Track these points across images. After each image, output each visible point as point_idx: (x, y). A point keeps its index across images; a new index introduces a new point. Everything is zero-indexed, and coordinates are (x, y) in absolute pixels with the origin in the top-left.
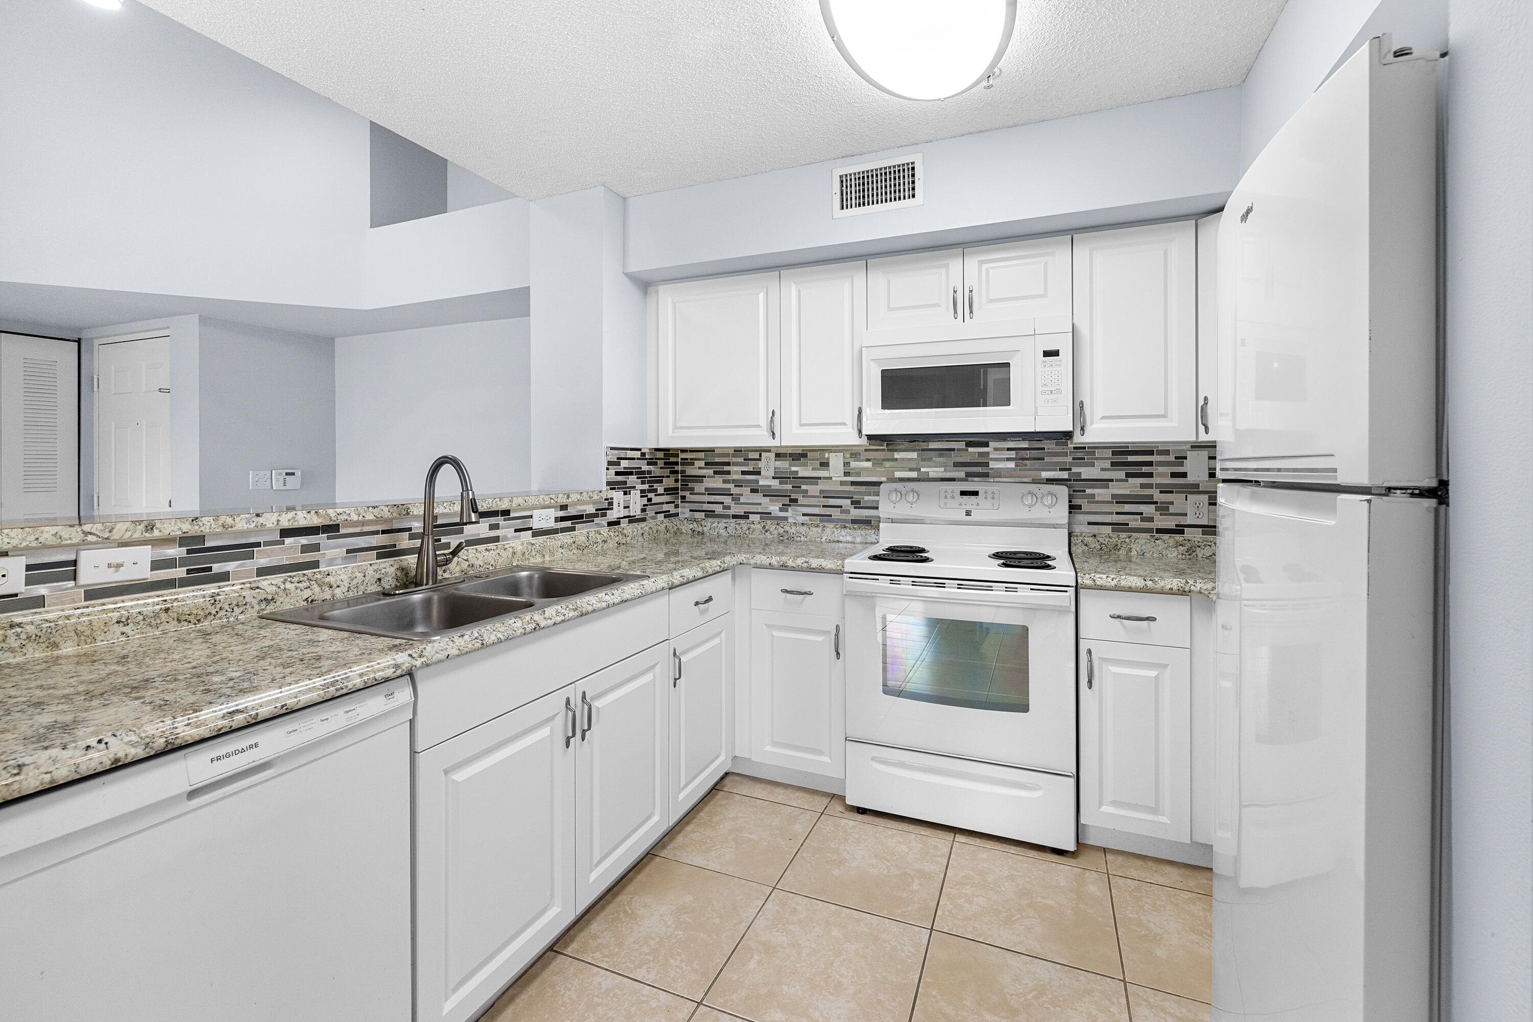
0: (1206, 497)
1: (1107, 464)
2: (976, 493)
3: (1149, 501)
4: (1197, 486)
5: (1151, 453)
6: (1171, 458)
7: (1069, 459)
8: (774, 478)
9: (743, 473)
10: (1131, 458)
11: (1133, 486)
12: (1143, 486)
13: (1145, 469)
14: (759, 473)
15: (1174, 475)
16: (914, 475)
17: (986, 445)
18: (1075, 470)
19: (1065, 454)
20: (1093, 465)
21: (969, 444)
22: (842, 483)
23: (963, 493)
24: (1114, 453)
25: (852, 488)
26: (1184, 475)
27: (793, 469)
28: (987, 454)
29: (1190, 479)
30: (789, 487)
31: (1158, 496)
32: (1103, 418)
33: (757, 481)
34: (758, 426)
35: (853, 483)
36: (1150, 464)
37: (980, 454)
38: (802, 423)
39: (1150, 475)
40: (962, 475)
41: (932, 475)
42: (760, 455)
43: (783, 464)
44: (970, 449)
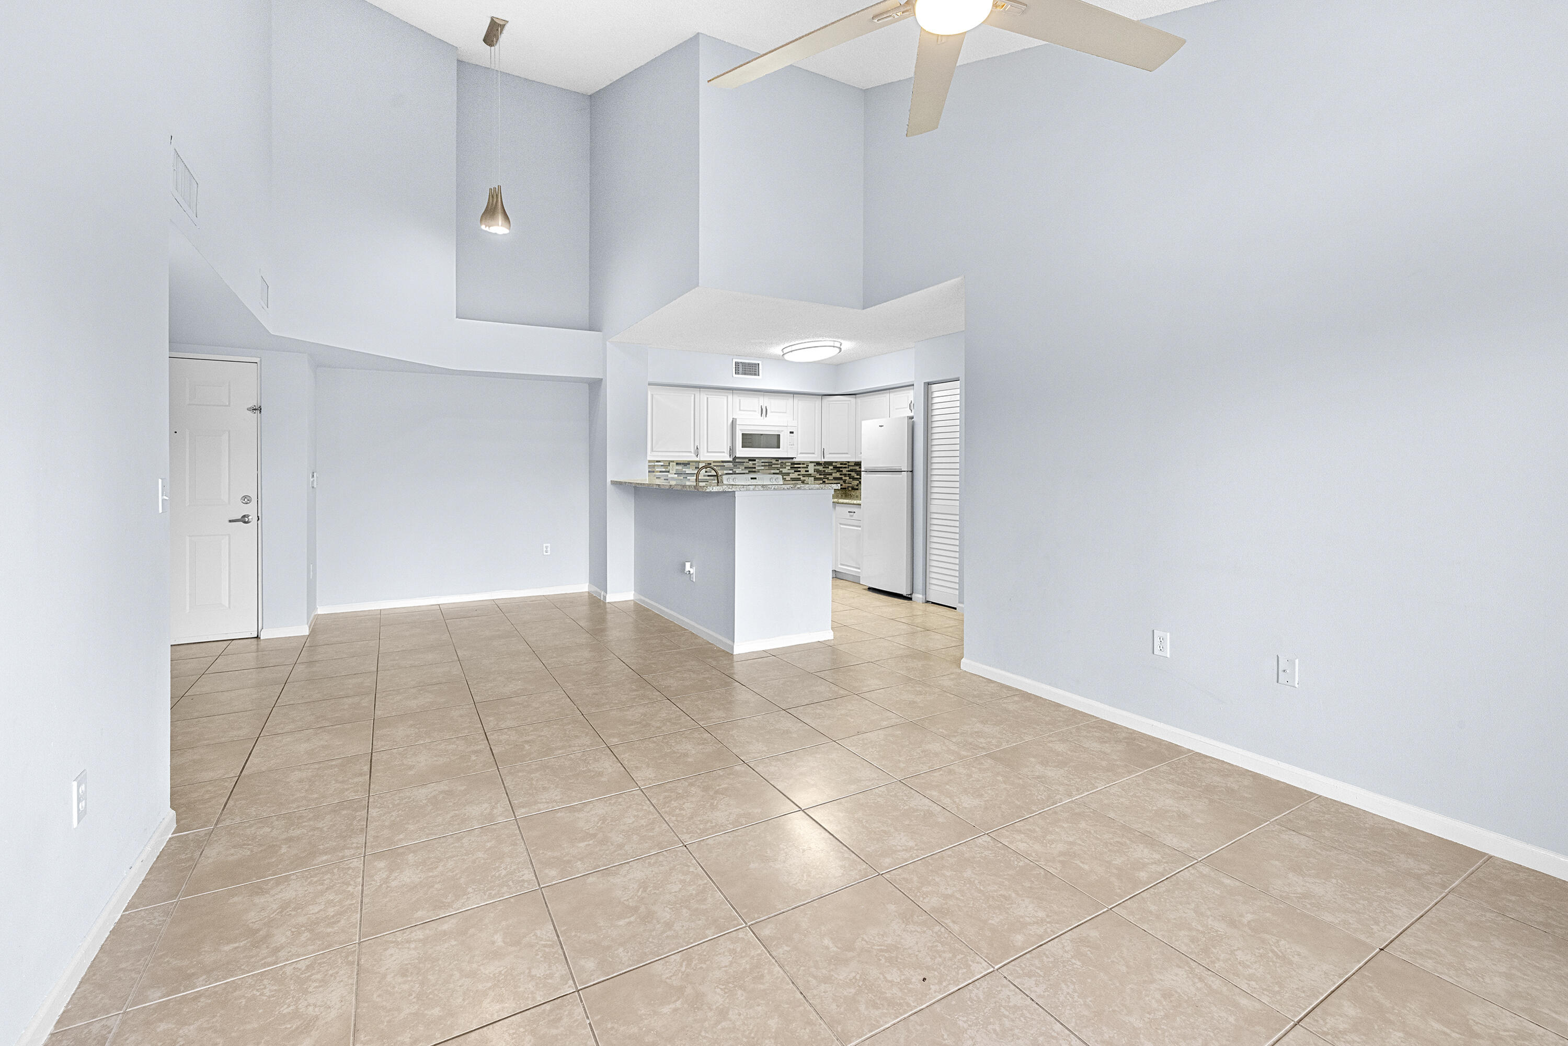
0: (813, 478)
1: (789, 468)
2: (756, 478)
3: (799, 479)
4: (811, 475)
5: (800, 464)
6: (805, 466)
7: (779, 466)
8: (675, 474)
9: (661, 472)
10: (796, 466)
11: (795, 475)
12: (799, 475)
13: (799, 469)
14: (669, 472)
15: (806, 471)
16: (731, 472)
17: (755, 460)
18: (781, 469)
19: (778, 464)
20: (785, 468)
21: (750, 460)
22: (704, 476)
23: (752, 478)
24: (791, 464)
25: (708, 478)
26: (808, 471)
27: (684, 470)
28: (755, 464)
29: (810, 472)
30: (682, 478)
31: (802, 478)
32: (801, 453)
33: (668, 475)
34: (691, 452)
35: (709, 476)
36: (800, 468)
37: (753, 464)
38: (709, 451)
39: (800, 471)
40: (747, 471)
41: (737, 472)
42: (669, 464)
43: (680, 467)
44: (750, 462)
